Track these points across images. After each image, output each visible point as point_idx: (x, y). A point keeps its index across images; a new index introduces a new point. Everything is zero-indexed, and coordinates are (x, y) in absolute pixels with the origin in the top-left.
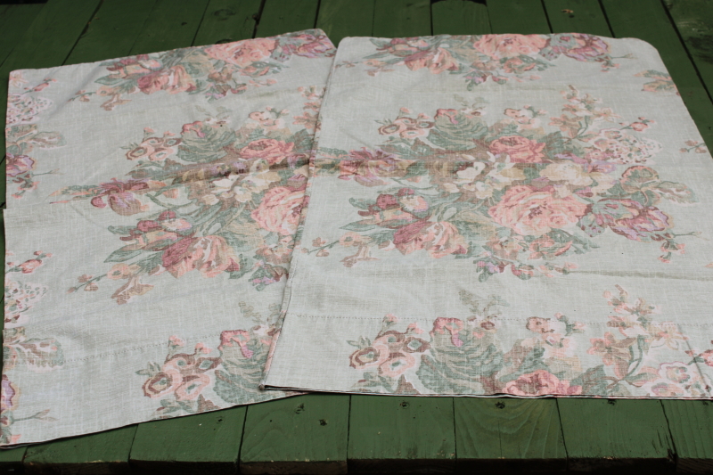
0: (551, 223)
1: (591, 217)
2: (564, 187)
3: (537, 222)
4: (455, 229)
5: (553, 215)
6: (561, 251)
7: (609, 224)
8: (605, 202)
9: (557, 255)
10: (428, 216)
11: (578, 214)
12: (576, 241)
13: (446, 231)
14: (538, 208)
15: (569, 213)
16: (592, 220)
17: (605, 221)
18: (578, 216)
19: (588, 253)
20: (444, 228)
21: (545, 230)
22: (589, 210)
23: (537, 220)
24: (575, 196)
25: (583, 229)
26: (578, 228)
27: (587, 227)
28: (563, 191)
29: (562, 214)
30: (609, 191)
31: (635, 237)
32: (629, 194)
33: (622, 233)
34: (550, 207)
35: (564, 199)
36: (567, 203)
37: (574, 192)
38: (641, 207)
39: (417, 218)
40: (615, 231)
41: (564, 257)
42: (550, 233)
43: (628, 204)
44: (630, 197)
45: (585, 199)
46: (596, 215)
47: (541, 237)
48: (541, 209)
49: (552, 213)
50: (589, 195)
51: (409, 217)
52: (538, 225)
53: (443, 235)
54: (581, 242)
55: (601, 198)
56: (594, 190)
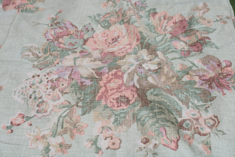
0: (108, 33)
1: (86, 37)
2: (94, 56)
3: (116, 33)
4: (157, 30)
5: (106, 38)
6: (107, 15)
7: (78, 31)
8: (74, 47)
9: (109, 13)
10: (171, 38)
11: (92, 39)
12: (98, 21)
13: (161, 29)
14: (113, 43)
15: (97, 40)
16: (86, 35)
17: (79, 33)
18: (93, 38)
19: (95, 14)
20: (162, 30)
21: (112, 28)
22: (85, 41)
23: (115, 35)
24: (90, 51)
25: (92, 29)
26: (95, 30)
27: (90, 30)
28: (96, 54)
29: (101, 39)
30: (69, 54)
31: (67, 23)
32: (58, 51)
33: (73, 25)
34: (106, 44)
35: (97, 49)
36: (96, 46)
37: (89, 54)
38: (56, 42)
39: (178, 38)
40: (76, 27)
41: (106, 12)
42: (110, 26)
43: (62, 45)
44: (59, 49)
45: (85, 49)
46: (83, 38)
47: (115, 24)
48: (111, 42)
49: (106, 40)
50: (81, 52)
51: (182, 38)
52: (115, 31)
53: (163, 26)
54: (96, 21)
55: (75, 50)
56: (78, 55)
